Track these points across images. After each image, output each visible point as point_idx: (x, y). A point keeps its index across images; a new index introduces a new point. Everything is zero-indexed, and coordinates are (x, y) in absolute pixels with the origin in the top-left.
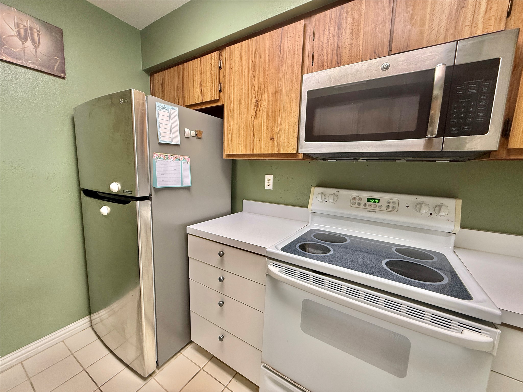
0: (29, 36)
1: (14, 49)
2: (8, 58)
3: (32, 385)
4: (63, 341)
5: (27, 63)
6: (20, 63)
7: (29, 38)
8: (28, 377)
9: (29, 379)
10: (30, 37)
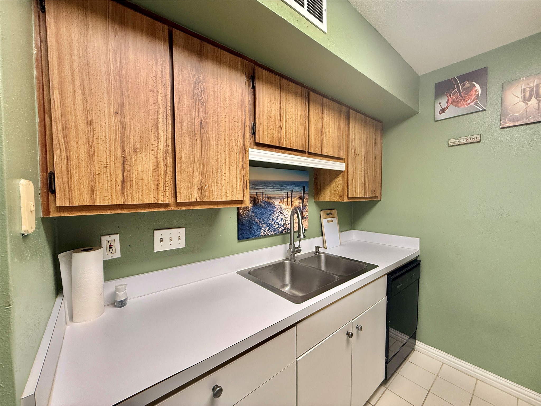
0: (534, 94)
1: (517, 113)
2: (510, 123)
3: (471, 400)
4: (518, 399)
5: (528, 120)
6: (521, 123)
7: (533, 96)
8: (473, 393)
9: (473, 395)
10: (535, 96)
